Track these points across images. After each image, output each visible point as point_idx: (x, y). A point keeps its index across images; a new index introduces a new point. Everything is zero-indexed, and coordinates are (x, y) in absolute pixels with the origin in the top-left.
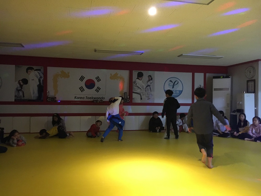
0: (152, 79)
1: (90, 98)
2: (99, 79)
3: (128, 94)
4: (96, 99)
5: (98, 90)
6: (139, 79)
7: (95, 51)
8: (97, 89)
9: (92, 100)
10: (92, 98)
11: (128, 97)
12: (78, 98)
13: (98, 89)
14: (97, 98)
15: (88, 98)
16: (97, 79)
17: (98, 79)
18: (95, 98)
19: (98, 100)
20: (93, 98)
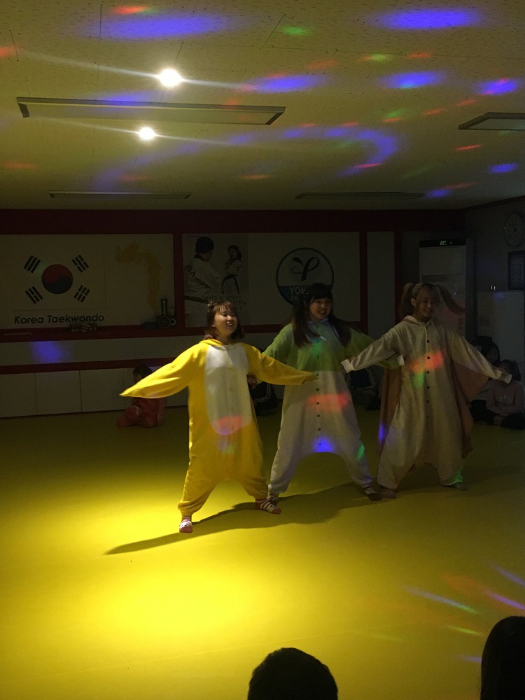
0: (239, 256)
1: (61, 320)
2: (82, 263)
3: (172, 302)
4: (78, 322)
5: (83, 295)
6: (202, 259)
8: (80, 293)
9: (65, 325)
10: (67, 319)
11: (172, 312)
12: (24, 321)
13: (83, 292)
14: (82, 319)
15: (55, 320)
16: (76, 264)
17: (81, 264)
18: (75, 319)
19: (84, 323)
20: (70, 319)
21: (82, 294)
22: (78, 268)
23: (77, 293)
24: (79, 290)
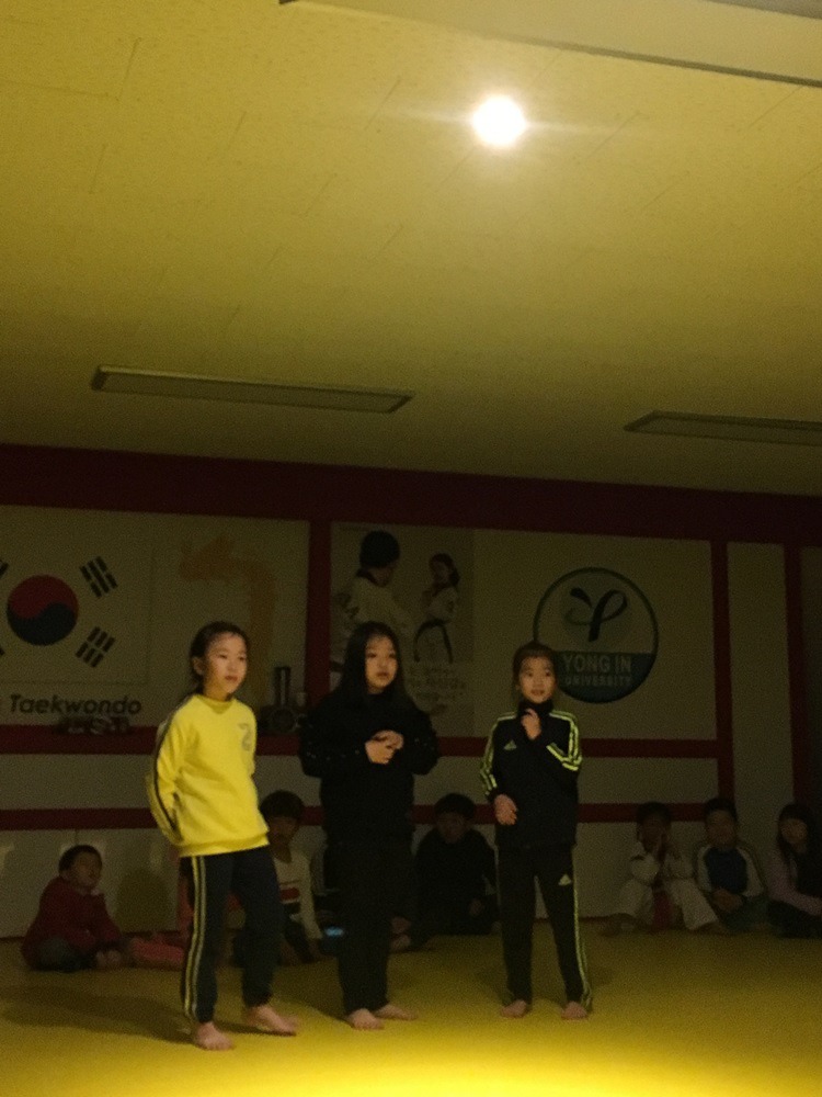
0: (454, 579)
1: (40, 706)
2: (103, 575)
3: (298, 677)
4: (81, 713)
5: (99, 650)
6: (373, 580)
7: (99, 380)
8: (92, 645)
9: (50, 718)
10: (56, 706)
11: (301, 698)
13: (98, 643)
14: (91, 707)
15: (27, 707)
16: (88, 577)
17: (100, 579)
18: (73, 707)
19: (96, 715)
20: (63, 707)
21: (97, 648)
22: (94, 587)
23: (85, 646)
24: (91, 638)
